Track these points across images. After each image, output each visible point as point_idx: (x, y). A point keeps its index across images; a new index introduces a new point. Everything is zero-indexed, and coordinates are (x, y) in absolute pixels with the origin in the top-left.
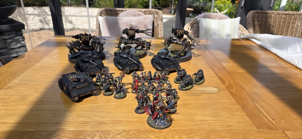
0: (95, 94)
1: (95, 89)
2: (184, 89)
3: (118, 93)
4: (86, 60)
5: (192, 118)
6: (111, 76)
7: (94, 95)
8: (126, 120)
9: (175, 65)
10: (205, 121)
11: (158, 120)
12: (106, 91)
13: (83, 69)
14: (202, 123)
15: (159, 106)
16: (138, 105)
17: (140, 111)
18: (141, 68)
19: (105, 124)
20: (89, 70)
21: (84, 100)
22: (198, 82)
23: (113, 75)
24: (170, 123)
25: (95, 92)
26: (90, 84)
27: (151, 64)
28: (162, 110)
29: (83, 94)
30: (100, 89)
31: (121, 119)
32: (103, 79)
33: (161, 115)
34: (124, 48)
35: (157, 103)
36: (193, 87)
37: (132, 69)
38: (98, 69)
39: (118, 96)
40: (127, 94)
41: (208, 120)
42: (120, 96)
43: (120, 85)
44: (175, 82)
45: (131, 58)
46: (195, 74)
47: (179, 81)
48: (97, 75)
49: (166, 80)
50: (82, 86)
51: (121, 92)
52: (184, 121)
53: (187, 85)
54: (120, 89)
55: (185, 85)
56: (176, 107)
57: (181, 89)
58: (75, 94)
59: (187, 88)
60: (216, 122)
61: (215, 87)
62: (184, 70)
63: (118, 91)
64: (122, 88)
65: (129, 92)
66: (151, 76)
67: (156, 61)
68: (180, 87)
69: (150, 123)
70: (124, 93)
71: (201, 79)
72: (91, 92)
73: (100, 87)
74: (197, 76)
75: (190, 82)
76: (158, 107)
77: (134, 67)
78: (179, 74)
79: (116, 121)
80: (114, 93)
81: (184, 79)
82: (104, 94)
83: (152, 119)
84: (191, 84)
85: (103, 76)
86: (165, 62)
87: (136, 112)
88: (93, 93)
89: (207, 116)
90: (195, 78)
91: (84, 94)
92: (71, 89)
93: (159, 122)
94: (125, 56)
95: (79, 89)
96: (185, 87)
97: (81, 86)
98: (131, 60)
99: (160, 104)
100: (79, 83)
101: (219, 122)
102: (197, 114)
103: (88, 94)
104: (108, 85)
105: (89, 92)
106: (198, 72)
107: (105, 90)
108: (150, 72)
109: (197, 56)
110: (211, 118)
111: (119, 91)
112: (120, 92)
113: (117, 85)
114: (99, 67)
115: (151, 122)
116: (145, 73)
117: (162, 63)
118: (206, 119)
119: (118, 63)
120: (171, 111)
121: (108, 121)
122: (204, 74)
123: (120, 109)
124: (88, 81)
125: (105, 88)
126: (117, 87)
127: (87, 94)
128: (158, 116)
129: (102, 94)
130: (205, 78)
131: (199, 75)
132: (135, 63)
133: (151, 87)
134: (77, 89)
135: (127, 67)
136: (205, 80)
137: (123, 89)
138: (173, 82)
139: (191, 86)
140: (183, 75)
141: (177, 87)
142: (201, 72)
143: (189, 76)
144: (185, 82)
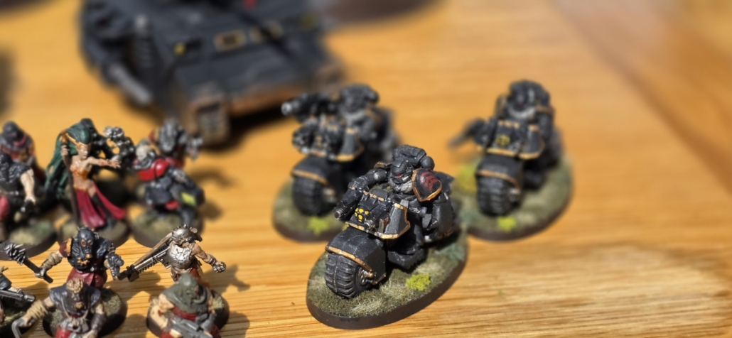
2: (369, 305)
22: (505, 214)
36: (460, 267)
44: (282, 229)
55: (371, 262)
59: (397, 289)
61: (680, 257)
66: (19, 186)
68: (321, 282)
71: (537, 179)
74: (495, 150)
75: (426, 222)
78: (310, 141)
81: (356, 203)
90: (479, 177)
96: (372, 286)
117: (149, 40)
122: (561, 121)
130: (572, 157)
131: (514, 135)
138: (267, 221)
139: (438, 259)
140: (356, 148)
141: (300, 282)
142: (533, 105)
143: (417, 159)
144: (374, 230)
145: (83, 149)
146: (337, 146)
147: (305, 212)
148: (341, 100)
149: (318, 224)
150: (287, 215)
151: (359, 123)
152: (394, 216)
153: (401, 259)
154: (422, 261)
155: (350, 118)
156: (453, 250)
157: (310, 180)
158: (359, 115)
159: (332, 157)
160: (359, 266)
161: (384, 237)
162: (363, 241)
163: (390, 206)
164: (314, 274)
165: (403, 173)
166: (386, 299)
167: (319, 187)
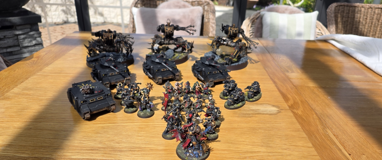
0: (113, 110)
1: (112, 104)
2: (232, 107)
3: (143, 110)
4: (106, 64)
5: (238, 148)
6: (136, 86)
7: (113, 112)
8: (148, 148)
9: (222, 74)
10: (255, 152)
11: (190, 150)
12: (128, 107)
13: (102, 77)
14: (251, 155)
15: (193, 130)
16: (167, 127)
17: (168, 136)
18: (177, 77)
19: (121, 151)
20: (110, 78)
21: (98, 117)
22: (251, 98)
23: (138, 85)
24: (206, 155)
25: (113, 107)
26: (106, 97)
27: (191, 72)
28: (196, 137)
29: (96, 110)
30: (121, 104)
31: (143, 146)
32: (125, 91)
33: (194, 143)
34: (158, 50)
35: (190, 127)
36: (244, 104)
37: (165, 78)
38: (120, 76)
39: (143, 115)
40: (155, 111)
41: (260, 151)
42: (145, 114)
43: (146, 100)
44: (221, 98)
45: (165, 63)
46: (248, 88)
47: (227, 96)
48: (118, 85)
49: (209, 94)
50: (96, 99)
51: (147, 109)
52: (226, 152)
53: (236, 102)
54: (146, 104)
55: (233, 102)
56: (218, 131)
57: (228, 106)
58: (86, 110)
59: (236, 106)
60: (270, 154)
61: (274, 106)
62: (233, 82)
63: (142, 107)
64: (148, 103)
65: (158, 110)
66: (189, 89)
67: (198, 69)
68: (226, 104)
69: (179, 154)
70: (151, 110)
71: (256, 95)
72: (107, 107)
73: (121, 102)
74: (250, 90)
75: (240, 98)
76: (191, 133)
77: (169, 76)
78: (226, 87)
79: (135, 148)
80: (139, 110)
81: (232, 94)
82: (124, 111)
83: (183, 148)
84: (242, 101)
85: (126, 87)
86: (209, 69)
87: (163, 137)
88: (110, 109)
89: (258, 145)
90: (248, 93)
91: (98, 110)
92: (81, 103)
93: (191, 152)
94: (157, 60)
95: (92, 104)
96: (233, 105)
97: (94, 100)
98: (164, 66)
99: (193, 128)
100: (91, 95)
101: (274, 156)
102: (245, 143)
103: (104, 110)
104: (130, 99)
105: (105, 108)
106: (252, 85)
107: (127, 105)
108: (188, 84)
109: (254, 62)
110: (263, 149)
111: (144, 107)
112: (145, 109)
113: (142, 99)
114: (123, 74)
115: (181, 152)
116: (182, 84)
117: (205, 72)
118: (257, 150)
119: (147, 69)
120: (211, 137)
121: (125, 147)
122: (260, 87)
123: (144, 131)
124: (105, 93)
125: (126, 103)
126: (141, 102)
127: (102, 110)
128: (191, 145)
129: (122, 111)
130: (261, 92)
131: (253, 88)
132: (169, 70)
133: (188, 103)
134: (89, 103)
135: (158, 75)
136: (261, 95)
137: (149, 105)
138: (219, 97)
139: (241, 103)
140: (232, 88)
141: (223, 104)
142: (257, 84)
143: (240, 90)
144: (234, 98)
145: (198, 85)
146: (229, 88)
147: (224, 96)
148: (230, 82)
149: (226, 97)
150: (222, 96)
151: (232, 85)
152: (236, 96)
153: (237, 102)
154: (239, 103)
155: (231, 84)
156: (244, 102)
157: (225, 92)
158: (233, 84)
159: (229, 89)
160: (231, 102)
161: (235, 99)
162: (232, 99)
163: (236, 95)
164: (225, 103)
165: (238, 91)
166: (234, 107)
167: (227, 93)
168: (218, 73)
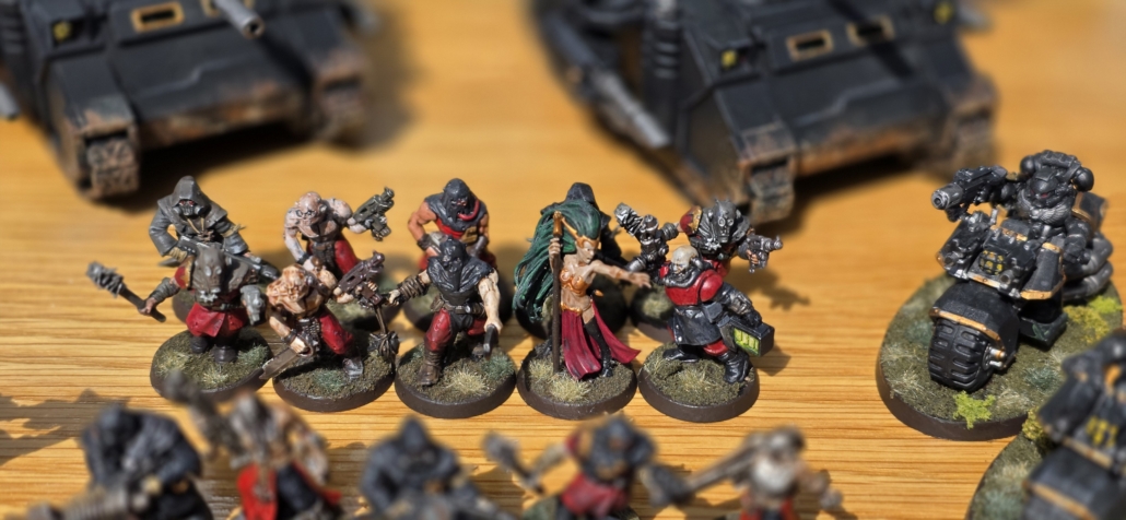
9: (900, 69)
18: (341, 110)
37: (179, 125)
66: (475, 298)
77: (228, 93)
86: (734, 9)
145: (588, 247)
146: (1023, 280)
147: (944, 380)
149: (970, 408)
150: (909, 383)
157: (967, 331)
158: (1058, 211)
159: (1013, 293)
167: (983, 346)
168: (842, 57)
